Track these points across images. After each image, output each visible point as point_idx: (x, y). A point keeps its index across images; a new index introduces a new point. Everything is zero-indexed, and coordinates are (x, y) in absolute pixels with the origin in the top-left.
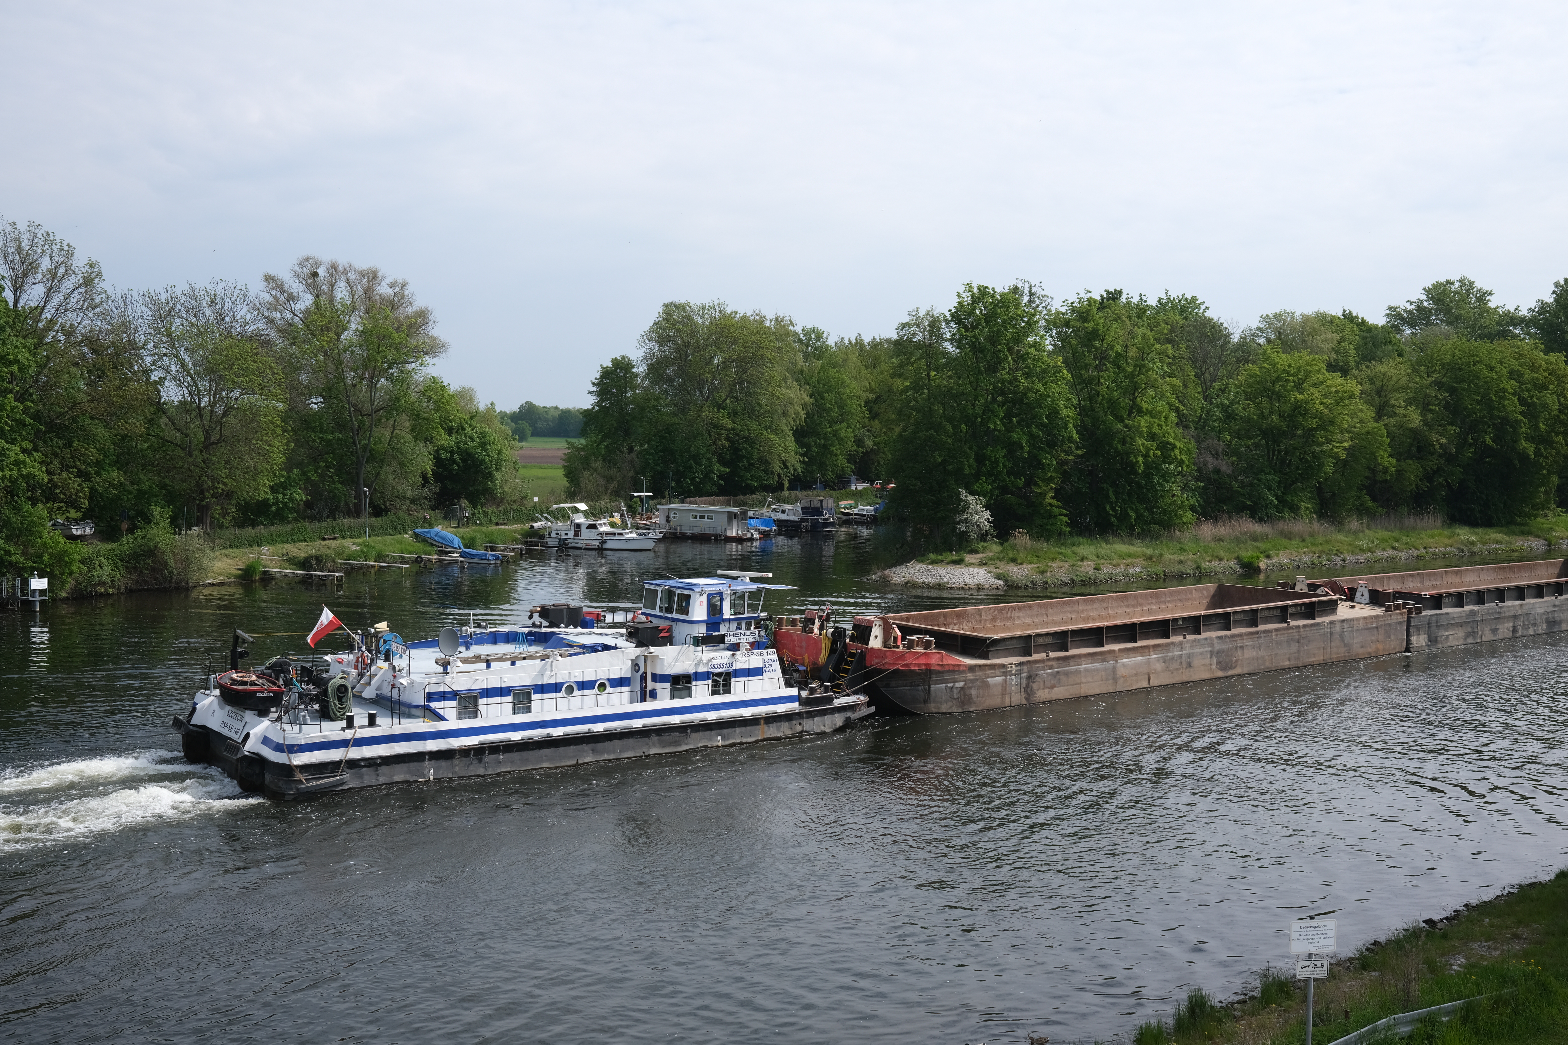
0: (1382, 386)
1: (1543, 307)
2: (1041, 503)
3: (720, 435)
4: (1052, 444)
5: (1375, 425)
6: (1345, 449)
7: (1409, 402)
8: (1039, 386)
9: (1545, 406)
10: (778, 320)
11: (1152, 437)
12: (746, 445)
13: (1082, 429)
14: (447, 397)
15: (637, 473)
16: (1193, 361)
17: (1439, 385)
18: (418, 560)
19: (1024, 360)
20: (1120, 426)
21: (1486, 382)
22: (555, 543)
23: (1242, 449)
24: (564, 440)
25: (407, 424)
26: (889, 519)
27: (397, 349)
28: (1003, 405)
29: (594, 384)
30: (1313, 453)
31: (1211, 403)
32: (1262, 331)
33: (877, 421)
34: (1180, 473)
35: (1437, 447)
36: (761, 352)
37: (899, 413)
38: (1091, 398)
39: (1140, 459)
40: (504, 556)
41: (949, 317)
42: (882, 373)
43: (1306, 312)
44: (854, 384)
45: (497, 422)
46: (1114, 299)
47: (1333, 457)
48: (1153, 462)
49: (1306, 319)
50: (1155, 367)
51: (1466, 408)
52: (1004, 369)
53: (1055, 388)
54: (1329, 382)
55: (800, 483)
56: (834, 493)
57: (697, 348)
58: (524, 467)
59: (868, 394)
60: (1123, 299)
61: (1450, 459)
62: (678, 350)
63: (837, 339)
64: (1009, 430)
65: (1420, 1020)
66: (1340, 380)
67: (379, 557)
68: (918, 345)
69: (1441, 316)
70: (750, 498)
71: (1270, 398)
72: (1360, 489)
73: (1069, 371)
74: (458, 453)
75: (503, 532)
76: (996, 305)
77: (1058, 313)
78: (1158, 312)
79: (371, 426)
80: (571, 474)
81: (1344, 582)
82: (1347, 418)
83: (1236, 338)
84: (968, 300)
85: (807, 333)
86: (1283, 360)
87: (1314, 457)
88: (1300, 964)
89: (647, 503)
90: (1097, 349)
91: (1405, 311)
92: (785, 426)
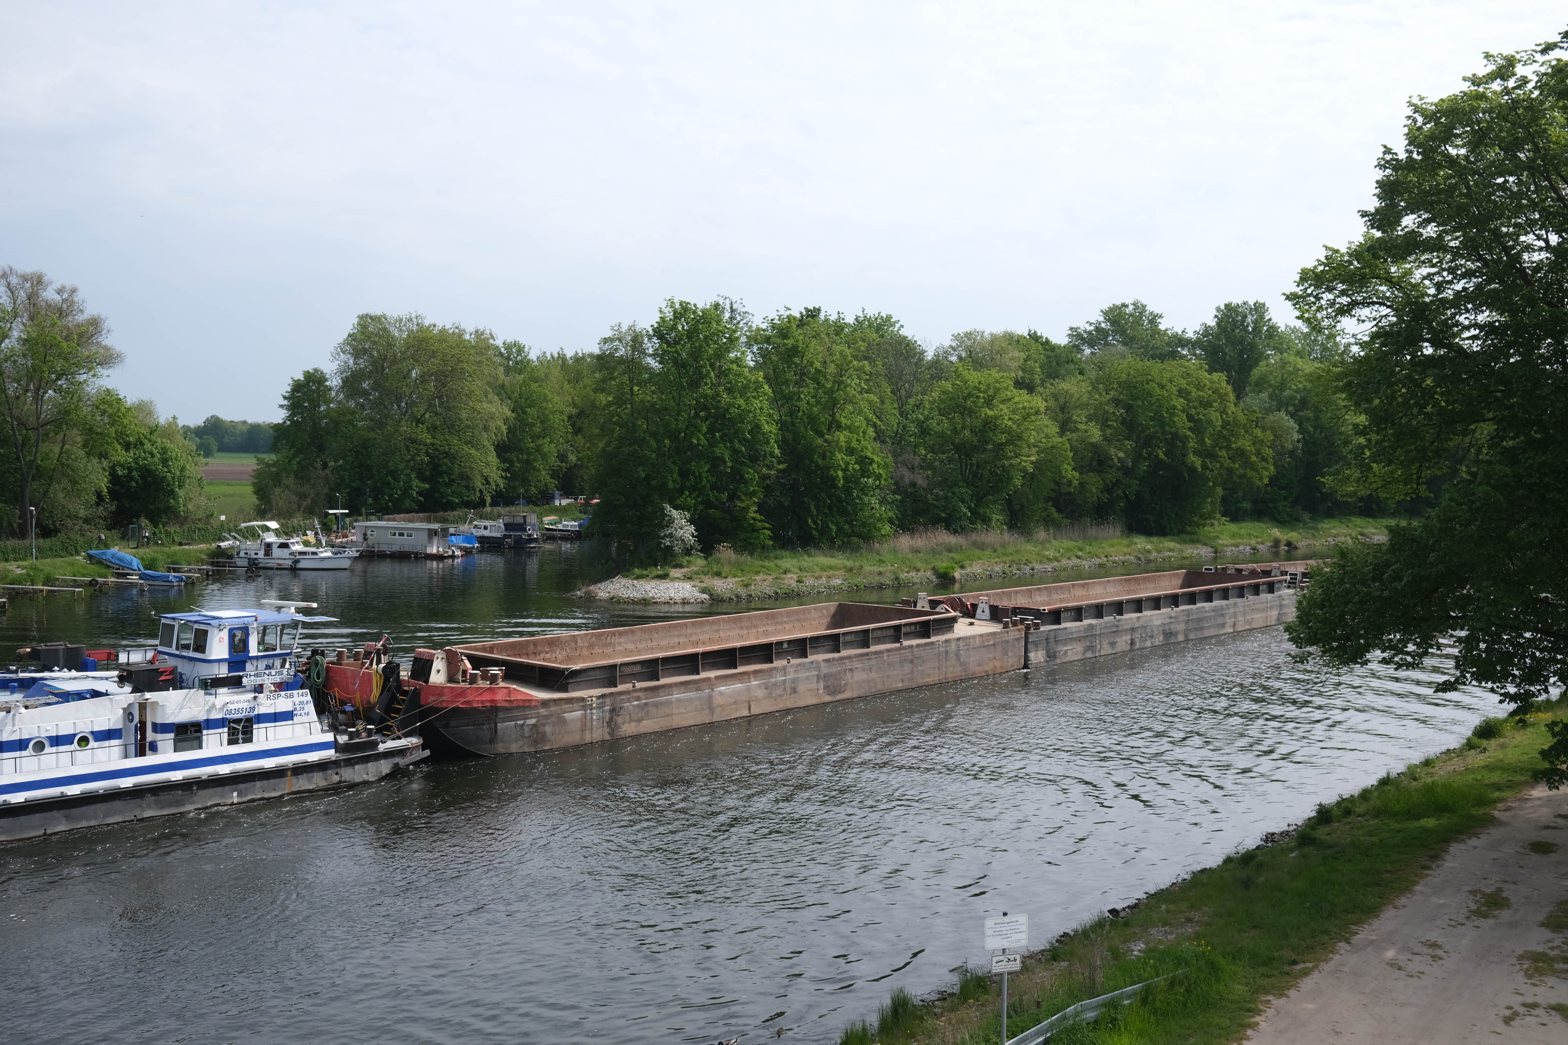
0: (1065, 403)
1: (1207, 330)
2: (744, 517)
3: (419, 450)
4: (754, 459)
5: (1060, 440)
6: (1032, 463)
7: (1090, 419)
8: (741, 402)
9: (1210, 422)
10: (478, 334)
11: (851, 451)
12: (446, 461)
13: (783, 444)
14: (123, 410)
15: (332, 490)
16: (889, 378)
17: (1116, 402)
18: (93, 583)
19: (726, 375)
20: (820, 441)
21: (1158, 400)
22: (245, 563)
23: (937, 463)
24: (253, 455)
25: (79, 439)
26: (593, 534)
27: (66, 359)
28: (706, 420)
29: (285, 398)
30: (1003, 466)
31: (907, 419)
32: (954, 349)
33: (580, 436)
34: (878, 487)
35: (1116, 460)
36: (461, 365)
37: (602, 428)
38: (791, 414)
39: (840, 473)
40: (190, 577)
41: (651, 332)
42: (585, 388)
43: (994, 332)
44: (556, 399)
45: (179, 438)
46: (813, 317)
47: (1021, 471)
48: (853, 476)
49: (994, 338)
50: (853, 383)
51: (1141, 424)
52: (706, 384)
53: (757, 403)
54: (1017, 399)
55: (503, 499)
56: (537, 509)
57: (394, 361)
58: (210, 484)
59: (570, 408)
60: (822, 316)
61: (1128, 472)
62: (374, 363)
63: (539, 353)
64: (712, 445)
65: (1104, 1005)
66: (1027, 397)
67: (48, 581)
68: (621, 361)
69: (1117, 337)
70: (452, 514)
71: (962, 414)
72: (1047, 501)
73: (770, 386)
74: (136, 469)
75: (187, 553)
76: (698, 321)
77: (758, 329)
78: (855, 330)
79: (37, 441)
80: (261, 491)
81: (968, 598)
82: (1033, 433)
83: (929, 356)
84: (670, 315)
85: (508, 347)
86: (974, 377)
87: (1004, 471)
88: (995, 959)
89: (343, 520)
90: (797, 365)
91: (1085, 331)
92: (487, 441)
